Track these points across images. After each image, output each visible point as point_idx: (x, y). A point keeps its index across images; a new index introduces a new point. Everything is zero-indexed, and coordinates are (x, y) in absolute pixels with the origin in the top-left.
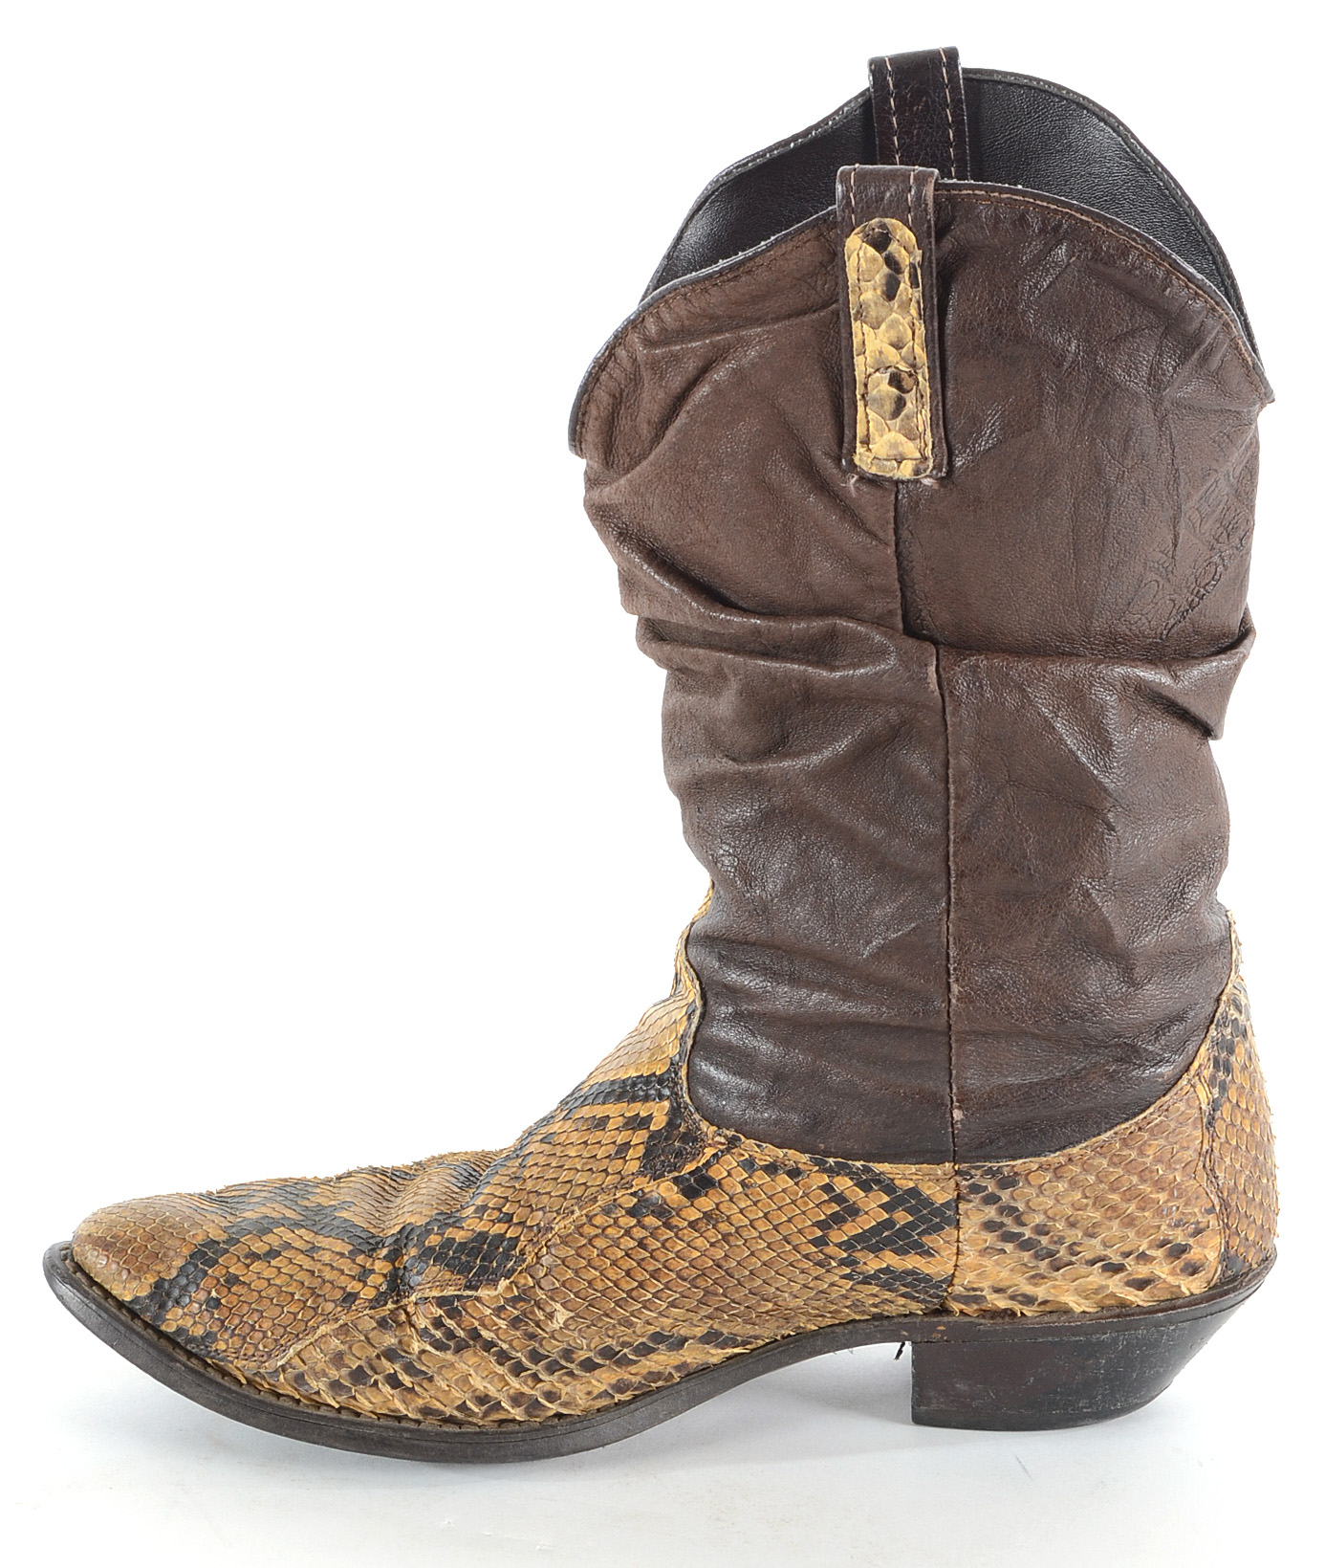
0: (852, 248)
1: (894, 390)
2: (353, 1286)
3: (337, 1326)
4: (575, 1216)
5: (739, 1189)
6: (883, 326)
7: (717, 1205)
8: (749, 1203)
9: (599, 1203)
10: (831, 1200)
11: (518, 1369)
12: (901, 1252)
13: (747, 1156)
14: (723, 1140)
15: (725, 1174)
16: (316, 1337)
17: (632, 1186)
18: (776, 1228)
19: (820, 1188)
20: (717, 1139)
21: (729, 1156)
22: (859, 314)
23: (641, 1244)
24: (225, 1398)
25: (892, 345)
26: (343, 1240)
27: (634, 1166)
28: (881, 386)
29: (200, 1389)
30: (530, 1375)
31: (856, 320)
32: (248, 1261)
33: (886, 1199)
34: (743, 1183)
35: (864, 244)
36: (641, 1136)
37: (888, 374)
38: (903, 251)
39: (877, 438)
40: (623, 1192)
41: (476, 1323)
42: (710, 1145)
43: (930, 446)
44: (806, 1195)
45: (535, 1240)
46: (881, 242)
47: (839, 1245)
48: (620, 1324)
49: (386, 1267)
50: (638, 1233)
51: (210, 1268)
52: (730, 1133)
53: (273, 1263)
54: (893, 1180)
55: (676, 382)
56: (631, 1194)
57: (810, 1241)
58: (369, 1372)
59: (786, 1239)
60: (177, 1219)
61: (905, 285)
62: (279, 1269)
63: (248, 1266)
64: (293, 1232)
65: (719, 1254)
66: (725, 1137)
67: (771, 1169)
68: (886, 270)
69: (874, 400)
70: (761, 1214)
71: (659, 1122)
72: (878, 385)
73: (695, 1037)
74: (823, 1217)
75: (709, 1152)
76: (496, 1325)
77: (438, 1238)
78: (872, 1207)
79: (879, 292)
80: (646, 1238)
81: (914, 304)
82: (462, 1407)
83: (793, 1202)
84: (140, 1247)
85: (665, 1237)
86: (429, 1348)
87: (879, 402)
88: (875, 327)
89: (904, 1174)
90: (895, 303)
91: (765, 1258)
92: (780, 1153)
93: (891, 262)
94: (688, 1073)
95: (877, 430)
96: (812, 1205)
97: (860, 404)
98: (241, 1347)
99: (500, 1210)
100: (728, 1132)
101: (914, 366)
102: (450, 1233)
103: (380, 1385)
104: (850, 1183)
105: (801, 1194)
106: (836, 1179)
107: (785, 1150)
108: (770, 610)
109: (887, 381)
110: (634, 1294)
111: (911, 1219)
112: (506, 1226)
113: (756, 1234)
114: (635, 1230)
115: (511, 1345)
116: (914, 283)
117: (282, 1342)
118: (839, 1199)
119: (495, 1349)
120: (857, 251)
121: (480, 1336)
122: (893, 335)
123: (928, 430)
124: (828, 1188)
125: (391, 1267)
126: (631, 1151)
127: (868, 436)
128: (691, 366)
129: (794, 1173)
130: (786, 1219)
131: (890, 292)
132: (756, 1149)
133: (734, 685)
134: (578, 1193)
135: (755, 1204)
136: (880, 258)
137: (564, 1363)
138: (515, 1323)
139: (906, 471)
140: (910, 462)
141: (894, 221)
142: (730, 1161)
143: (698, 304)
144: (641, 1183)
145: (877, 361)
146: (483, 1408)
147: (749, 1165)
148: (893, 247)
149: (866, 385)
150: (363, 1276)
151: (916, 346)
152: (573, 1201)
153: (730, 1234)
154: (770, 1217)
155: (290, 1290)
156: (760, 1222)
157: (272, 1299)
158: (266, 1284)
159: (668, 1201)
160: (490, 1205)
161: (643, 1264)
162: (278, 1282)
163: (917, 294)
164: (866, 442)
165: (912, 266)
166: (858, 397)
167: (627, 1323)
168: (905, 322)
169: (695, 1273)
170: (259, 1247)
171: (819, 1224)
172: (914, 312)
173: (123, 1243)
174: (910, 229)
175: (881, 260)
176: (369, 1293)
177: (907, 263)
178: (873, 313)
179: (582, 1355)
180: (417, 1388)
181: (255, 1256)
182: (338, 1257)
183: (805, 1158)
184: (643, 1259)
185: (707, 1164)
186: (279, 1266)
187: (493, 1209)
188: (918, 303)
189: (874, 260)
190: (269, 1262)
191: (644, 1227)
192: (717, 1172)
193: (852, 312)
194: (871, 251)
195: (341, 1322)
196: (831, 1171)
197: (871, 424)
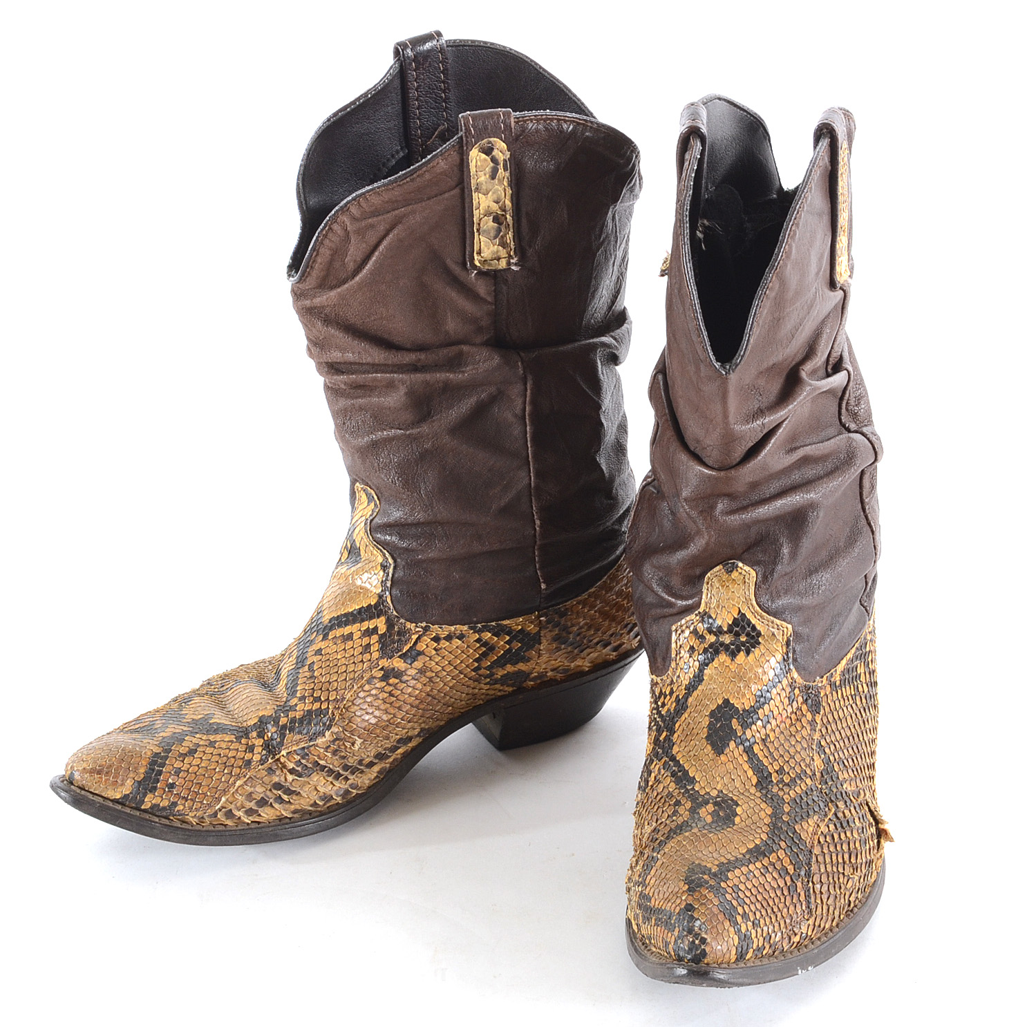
0: (473, 156)
1: (496, 224)
2: (248, 756)
3: (245, 779)
4: (354, 689)
5: (434, 652)
6: (490, 193)
7: (424, 663)
8: (440, 658)
9: (365, 679)
10: (481, 646)
11: (338, 776)
12: (514, 664)
13: (434, 634)
14: (420, 629)
15: (425, 647)
16: (236, 788)
17: (379, 665)
18: (455, 668)
19: (475, 641)
20: (417, 629)
21: (425, 637)
22: (477, 189)
23: (391, 694)
24: (188, 835)
25: (494, 202)
26: (227, 733)
27: (376, 655)
28: (489, 224)
29: (172, 834)
30: (343, 778)
31: (475, 192)
32: (181, 759)
33: (508, 638)
34: (435, 649)
35: (480, 153)
36: (375, 638)
37: (492, 217)
38: (500, 154)
39: (486, 250)
40: (375, 670)
41: (316, 758)
42: (414, 634)
43: (513, 250)
44: (468, 646)
45: (337, 706)
46: (488, 151)
47: (485, 668)
48: (384, 739)
49: (259, 742)
50: (389, 689)
51: (163, 767)
52: (424, 624)
53: (195, 756)
54: (510, 627)
55: (372, 238)
56: (379, 670)
57: (472, 670)
58: (267, 799)
59: (461, 672)
60: (130, 747)
61: (501, 171)
62: (201, 758)
63: (183, 761)
64: (195, 737)
65: (429, 689)
66: (422, 627)
67: (449, 638)
68: (492, 164)
69: (484, 231)
70: (447, 663)
71: (382, 628)
72: (487, 223)
73: (392, 580)
74: (478, 656)
75: (415, 637)
76: (326, 756)
77: (286, 719)
78: (502, 643)
79: (487, 176)
80: (392, 690)
81: (506, 179)
82: (315, 804)
83: (463, 652)
84: (118, 767)
85: (402, 687)
86: (296, 778)
87: (487, 232)
88: (486, 194)
89: (516, 623)
90: (496, 181)
91: (451, 685)
92: (452, 628)
93: (494, 160)
94: (391, 599)
95: (486, 246)
96: (471, 651)
97: (476, 234)
98: (193, 805)
99: (312, 696)
100: (422, 625)
101: (504, 211)
102: (291, 715)
103: (273, 804)
104: (490, 635)
105: (466, 646)
106: (482, 634)
107: (455, 626)
108: (421, 348)
109: (492, 220)
110: (391, 721)
111: (520, 645)
112: (319, 704)
113: (445, 673)
114: (386, 688)
115: (333, 765)
116: (505, 169)
117: (217, 796)
118: (485, 644)
119: (327, 769)
120: (476, 157)
121: (319, 764)
122: (495, 197)
123: (512, 242)
124: (478, 641)
125: (263, 741)
126: (372, 647)
127: (480, 249)
128: (382, 228)
129: (461, 637)
130: (459, 662)
131: (493, 176)
132: (439, 629)
133: (402, 390)
134: (352, 676)
135: (443, 658)
136: (488, 158)
137: (359, 767)
138: (335, 753)
139: (503, 264)
140: (503, 259)
141: (495, 139)
142: (427, 639)
143: (386, 196)
144: (384, 663)
145: (486, 211)
146: (323, 802)
147: (436, 639)
148: (495, 152)
149: (479, 224)
150: (251, 749)
151: (506, 200)
152: (351, 682)
153: (433, 677)
154: (451, 663)
155: (212, 767)
156: (447, 667)
157: (204, 775)
158: (197, 768)
159: (400, 668)
160: (306, 695)
161: (393, 704)
162: (203, 765)
163: (507, 174)
164: (479, 253)
165: (505, 160)
166: (475, 231)
167: (387, 738)
168: (500, 189)
169: (417, 702)
170: (183, 750)
171: (476, 660)
172: (506, 184)
173: (107, 768)
174: (504, 142)
175: (489, 160)
176: (257, 758)
177: (502, 159)
178: (484, 187)
179: (368, 760)
180: (291, 801)
181: (184, 756)
182: (230, 744)
183: (465, 628)
184: (393, 702)
185: (416, 643)
186: (200, 756)
187: (309, 696)
188: (508, 178)
189: (485, 160)
190: (193, 756)
191: (390, 685)
192: (421, 646)
193: (473, 188)
194: (484, 156)
195: (248, 776)
196: (480, 631)
197: (482, 243)
